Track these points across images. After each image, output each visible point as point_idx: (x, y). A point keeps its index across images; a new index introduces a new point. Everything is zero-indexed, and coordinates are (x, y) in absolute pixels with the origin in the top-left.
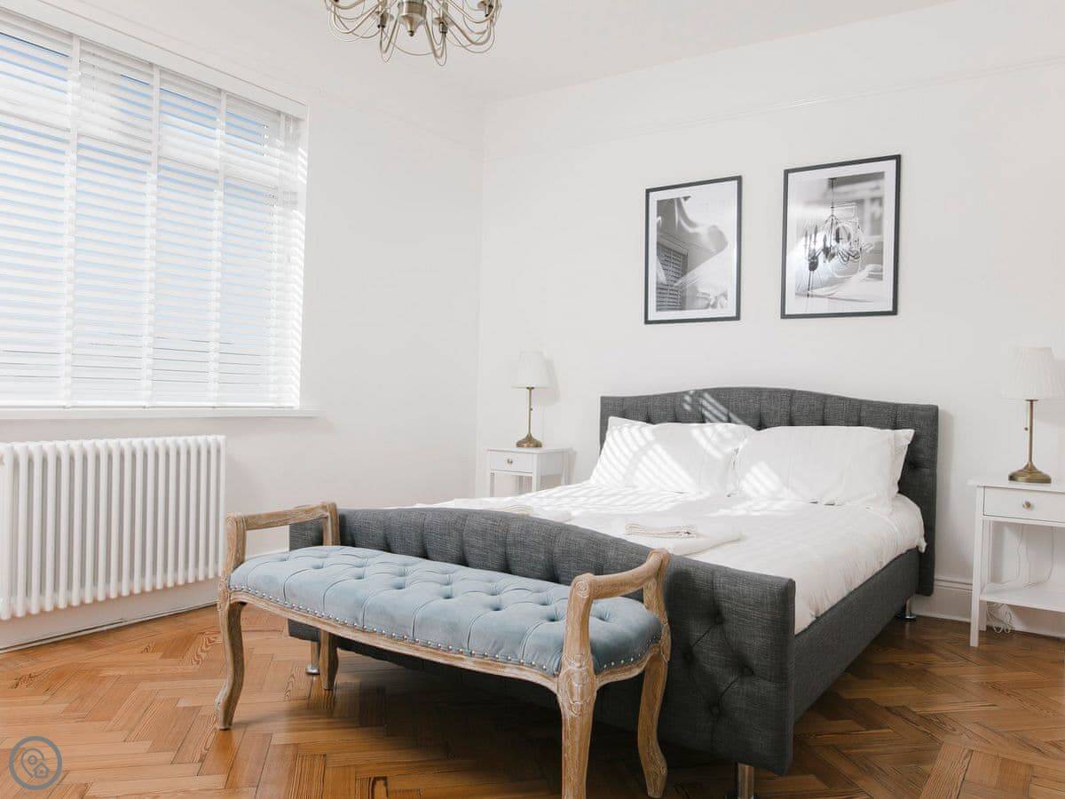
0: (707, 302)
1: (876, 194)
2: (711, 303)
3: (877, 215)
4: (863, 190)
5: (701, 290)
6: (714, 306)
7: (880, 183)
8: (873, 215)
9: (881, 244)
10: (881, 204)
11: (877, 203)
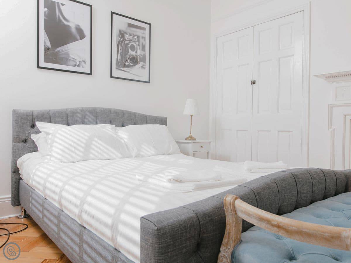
0: (75, 63)
1: (144, 35)
2: (77, 64)
3: (144, 44)
4: (139, 32)
5: (72, 56)
6: (79, 66)
7: (145, 32)
8: (142, 44)
9: (145, 56)
10: (145, 40)
11: (143, 39)
